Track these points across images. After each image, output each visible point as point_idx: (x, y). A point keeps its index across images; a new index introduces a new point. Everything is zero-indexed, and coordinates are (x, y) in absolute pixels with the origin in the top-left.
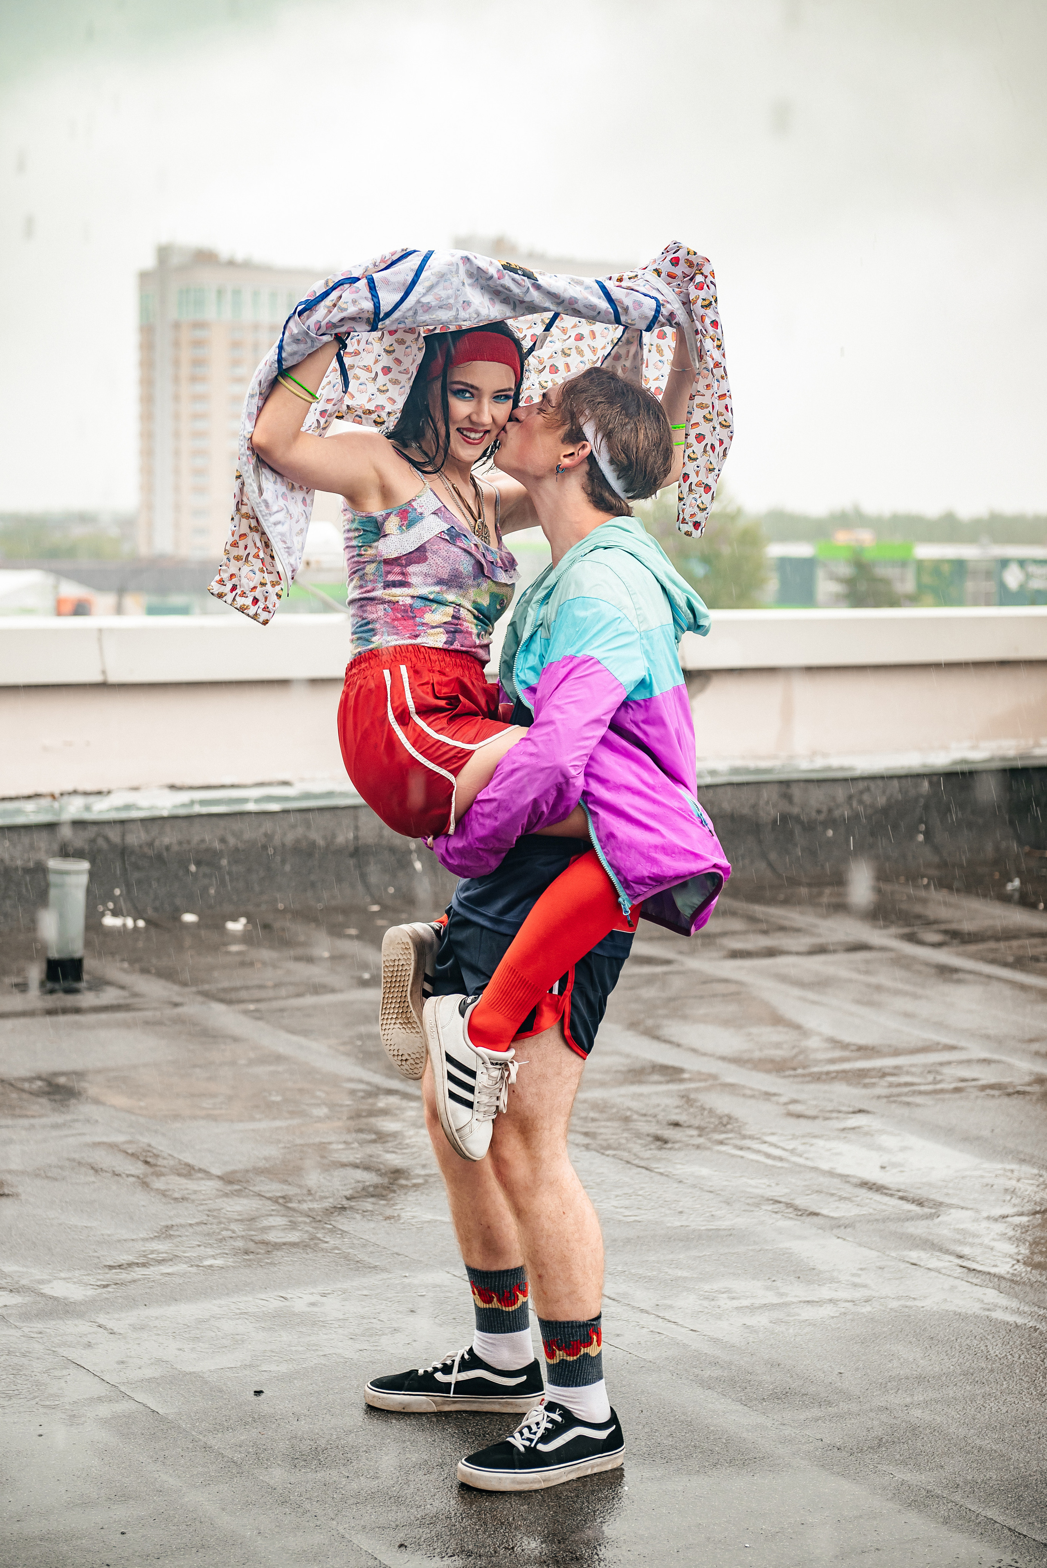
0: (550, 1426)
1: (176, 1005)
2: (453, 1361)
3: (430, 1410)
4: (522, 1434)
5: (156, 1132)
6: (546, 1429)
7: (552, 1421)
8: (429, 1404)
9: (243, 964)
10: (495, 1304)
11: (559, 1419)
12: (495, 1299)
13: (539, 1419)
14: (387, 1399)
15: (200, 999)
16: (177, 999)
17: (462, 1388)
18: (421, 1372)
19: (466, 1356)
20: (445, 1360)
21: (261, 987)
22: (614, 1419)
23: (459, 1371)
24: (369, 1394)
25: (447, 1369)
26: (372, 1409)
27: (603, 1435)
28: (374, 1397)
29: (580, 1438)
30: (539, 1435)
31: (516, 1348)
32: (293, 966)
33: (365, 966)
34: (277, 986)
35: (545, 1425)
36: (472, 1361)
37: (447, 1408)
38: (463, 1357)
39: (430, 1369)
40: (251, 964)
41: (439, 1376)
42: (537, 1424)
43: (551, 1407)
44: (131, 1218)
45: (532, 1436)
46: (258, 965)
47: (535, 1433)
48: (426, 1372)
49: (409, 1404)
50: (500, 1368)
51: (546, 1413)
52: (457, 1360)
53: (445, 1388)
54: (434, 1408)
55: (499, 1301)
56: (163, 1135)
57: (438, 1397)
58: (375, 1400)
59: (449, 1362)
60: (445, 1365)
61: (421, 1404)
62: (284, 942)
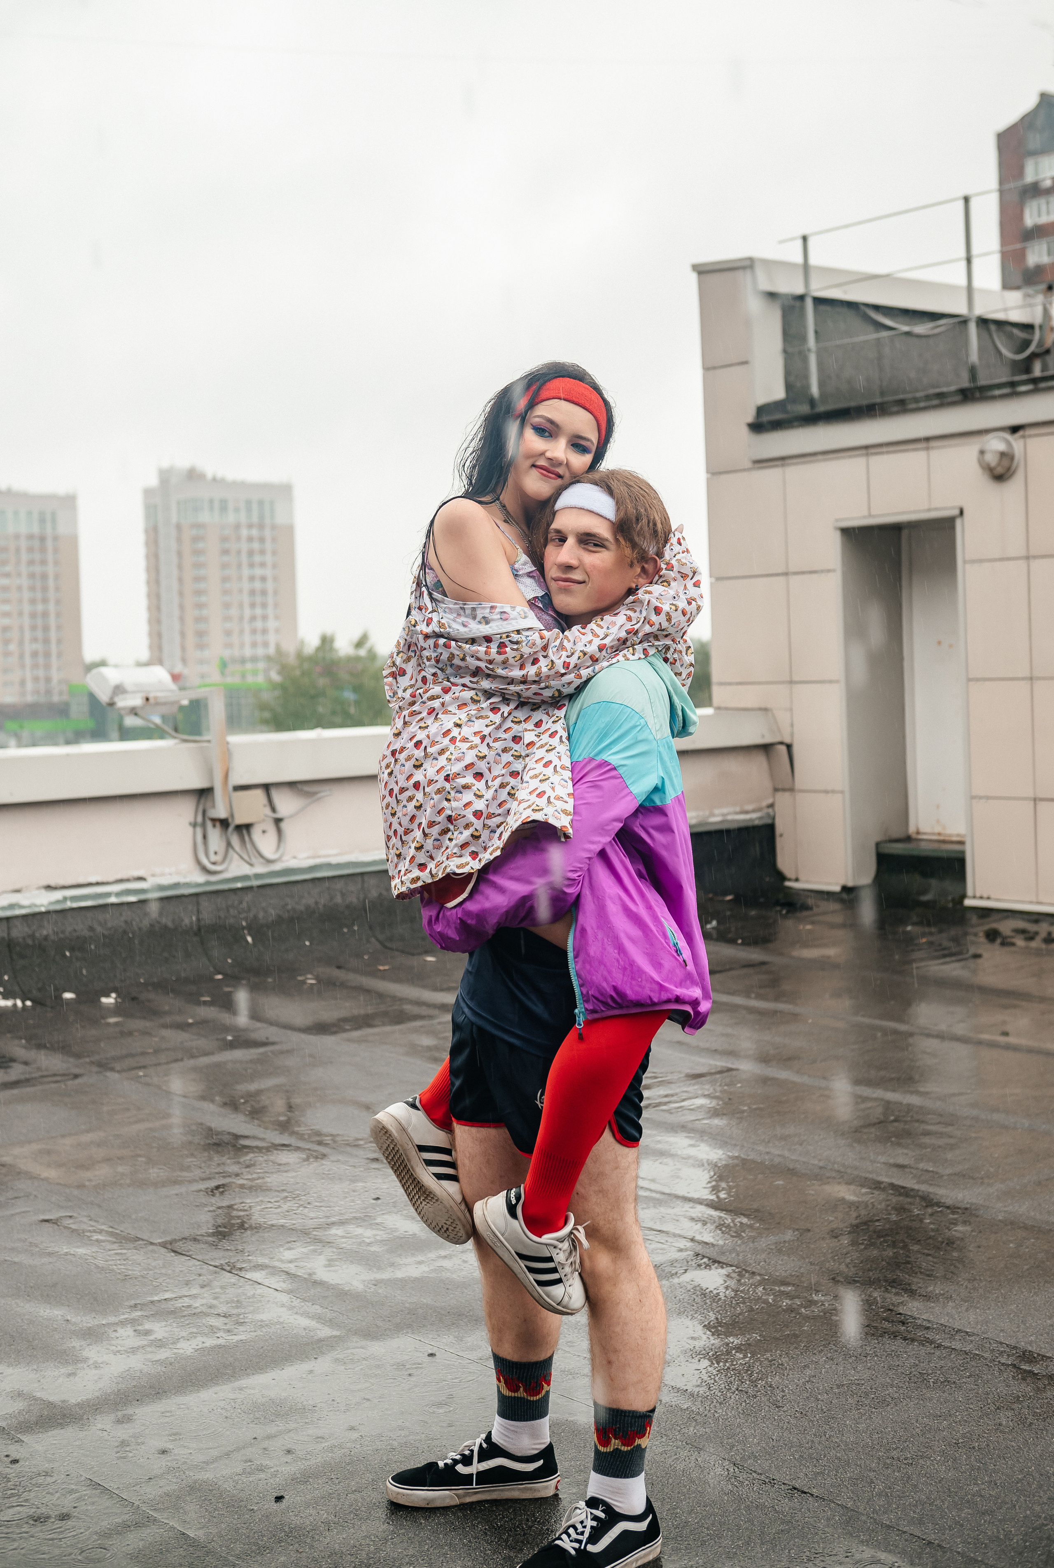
0: (594, 1524)
1: (76, 1076)
2: (472, 1451)
3: (453, 1503)
4: (569, 1536)
5: (92, 1203)
6: (592, 1527)
7: (595, 1518)
8: (452, 1497)
9: (123, 1034)
10: (521, 1393)
11: (602, 1515)
12: (521, 1389)
13: (583, 1517)
14: (411, 1495)
15: (95, 1069)
16: (76, 1071)
17: (485, 1477)
18: (441, 1464)
19: (485, 1445)
20: (463, 1450)
21: (143, 1054)
22: (650, 1508)
23: (479, 1462)
24: (392, 1491)
25: (467, 1460)
26: (396, 1508)
27: (642, 1526)
28: (398, 1493)
29: (625, 1533)
30: (587, 1535)
31: (535, 1435)
32: (167, 1033)
33: (227, 1029)
34: (157, 1051)
35: (590, 1523)
36: (491, 1450)
37: (468, 1500)
38: (481, 1444)
39: (449, 1461)
40: (130, 1033)
41: (460, 1468)
42: (582, 1522)
43: (593, 1503)
44: (96, 1299)
45: (580, 1537)
46: (136, 1034)
47: (582, 1533)
48: (446, 1464)
49: (433, 1500)
50: (519, 1455)
51: (589, 1510)
52: (476, 1449)
53: (466, 1480)
54: (457, 1501)
55: (525, 1390)
56: (100, 1206)
57: (460, 1490)
58: (399, 1496)
59: (467, 1452)
60: (463, 1455)
61: (444, 1498)
62: (153, 1013)
